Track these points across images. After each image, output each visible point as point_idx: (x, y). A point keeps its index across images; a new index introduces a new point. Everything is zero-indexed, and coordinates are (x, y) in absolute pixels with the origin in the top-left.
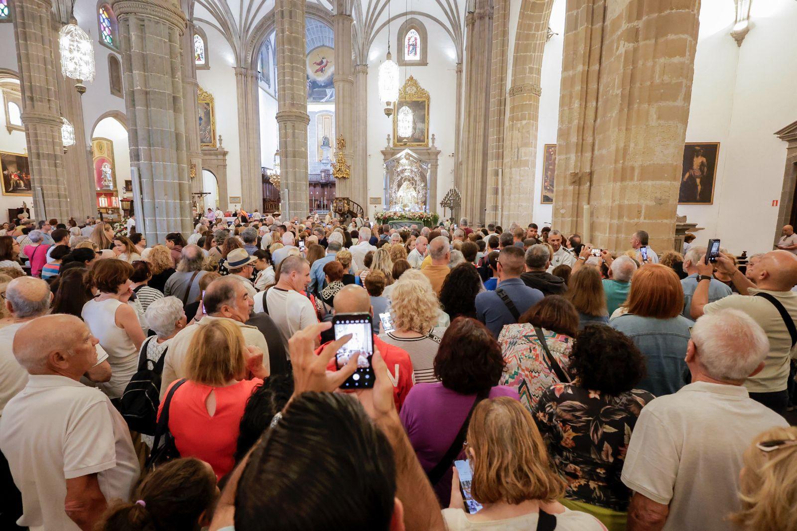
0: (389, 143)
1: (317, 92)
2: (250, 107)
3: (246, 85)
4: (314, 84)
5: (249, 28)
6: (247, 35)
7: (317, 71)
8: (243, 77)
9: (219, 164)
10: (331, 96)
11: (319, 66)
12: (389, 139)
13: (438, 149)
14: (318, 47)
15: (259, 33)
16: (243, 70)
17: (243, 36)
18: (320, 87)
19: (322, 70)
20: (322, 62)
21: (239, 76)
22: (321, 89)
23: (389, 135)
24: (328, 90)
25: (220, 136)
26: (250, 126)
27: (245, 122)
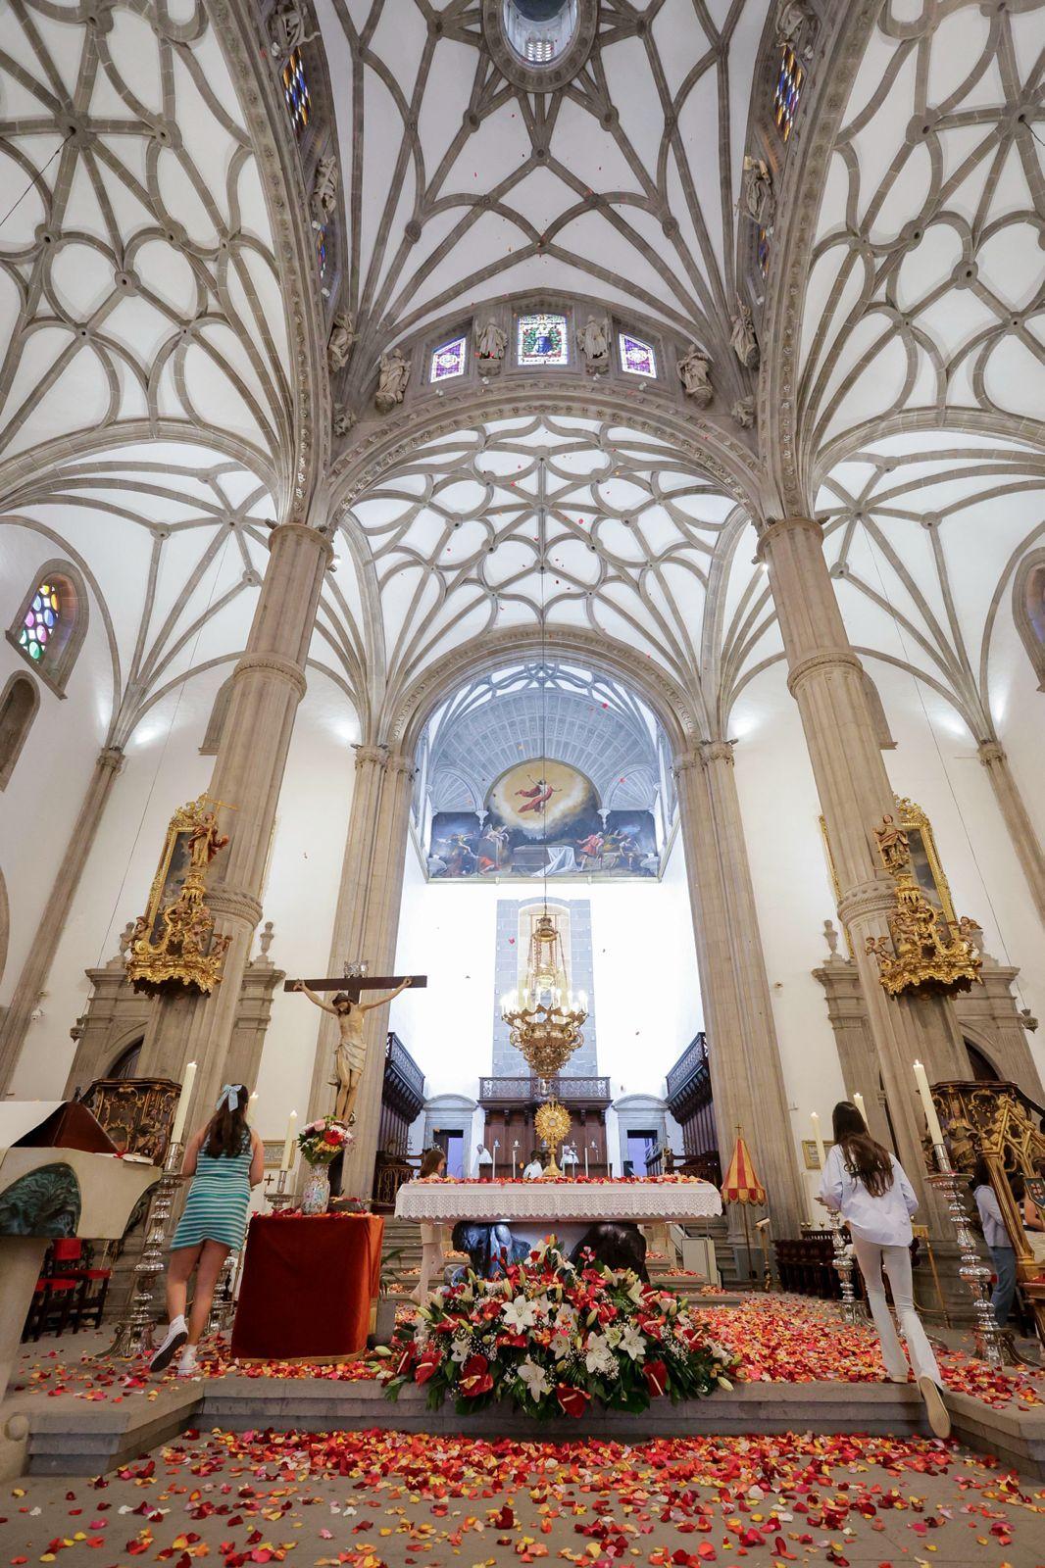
0: (833, 947)
1: (523, 854)
2: (383, 844)
3: (381, 789)
4: (517, 837)
5: (414, 666)
6: (405, 680)
7: (524, 809)
8: (378, 767)
9: (248, 1014)
10: (562, 864)
11: (531, 799)
12: (830, 935)
13: (1004, 963)
14: (529, 761)
15: (434, 682)
16: (381, 752)
17: (396, 681)
18: (534, 842)
19: (537, 807)
20: (538, 790)
21: (368, 766)
22: (532, 848)
23: (828, 924)
24: (550, 850)
25: (269, 926)
26: (376, 897)
27: (363, 881)
